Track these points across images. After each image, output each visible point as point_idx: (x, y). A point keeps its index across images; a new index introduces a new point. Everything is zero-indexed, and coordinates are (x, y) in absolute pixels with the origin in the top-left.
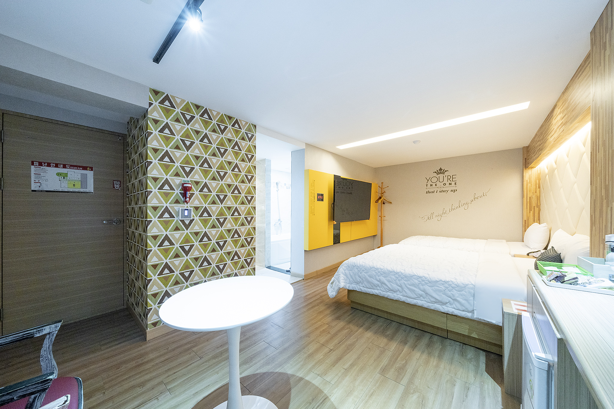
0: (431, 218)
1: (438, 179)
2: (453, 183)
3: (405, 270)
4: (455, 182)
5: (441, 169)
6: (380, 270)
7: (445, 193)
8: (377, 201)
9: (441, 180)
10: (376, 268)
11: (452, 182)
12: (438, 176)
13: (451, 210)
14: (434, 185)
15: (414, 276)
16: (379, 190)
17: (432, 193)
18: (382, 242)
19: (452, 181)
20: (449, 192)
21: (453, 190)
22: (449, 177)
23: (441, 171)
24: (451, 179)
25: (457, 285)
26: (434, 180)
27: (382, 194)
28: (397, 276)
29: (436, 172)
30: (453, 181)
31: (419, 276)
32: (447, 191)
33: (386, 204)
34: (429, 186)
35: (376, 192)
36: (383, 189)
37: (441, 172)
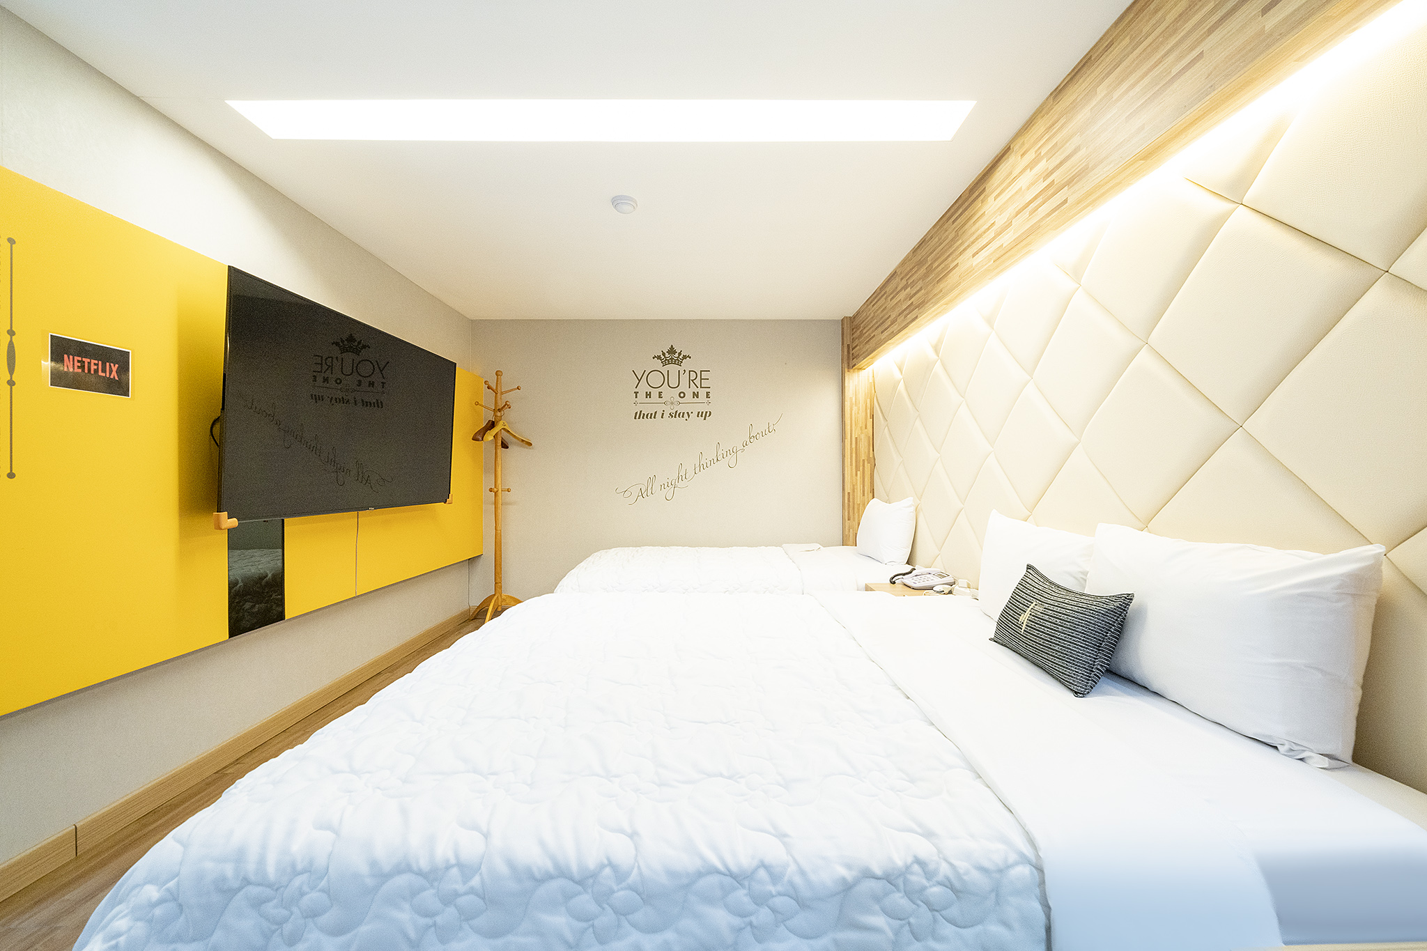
0: (649, 493)
1: (666, 378)
2: (702, 393)
3: (633, 835)
4: (708, 390)
5: (672, 351)
6: (454, 882)
7: (684, 419)
8: (479, 436)
9: (674, 383)
10: (424, 864)
11: (699, 390)
12: (664, 370)
13: (697, 469)
14: (655, 393)
15: (700, 875)
16: (488, 399)
17: (651, 418)
18: (498, 580)
19: (699, 387)
20: (693, 416)
21: (702, 412)
22: (693, 376)
23: (672, 357)
24: (697, 382)
25: (957, 884)
26: (656, 379)
27: (500, 410)
28: (585, 901)
29: (659, 357)
30: (701, 387)
31: (734, 869)
32: (688, 413)
33: (515, 451)
34: (642, 395)
35: (477, 404)
36: (502, 393)
37: (672, 359)
